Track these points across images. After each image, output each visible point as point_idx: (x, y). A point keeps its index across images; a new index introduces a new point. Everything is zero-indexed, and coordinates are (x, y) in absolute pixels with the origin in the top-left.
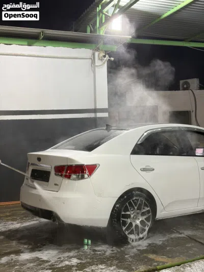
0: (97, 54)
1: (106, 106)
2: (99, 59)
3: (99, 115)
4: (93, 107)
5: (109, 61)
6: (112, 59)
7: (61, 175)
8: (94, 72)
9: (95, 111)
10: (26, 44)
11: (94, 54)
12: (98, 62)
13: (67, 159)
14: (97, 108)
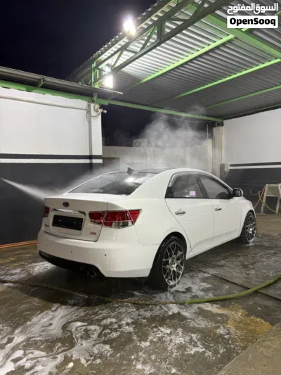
0: (92, 105)
1: (100, 153)
2: (95, 110)
3: (95, 161)
4: (88, 154)
5: (103, 113)
6: (105, 111)
7: (100, 223)
8: (90, 122)
9: (91, 157)
10: (25, 89)
11: (89, 106)
12: (93, 113)
13: (107, 204)
14: (93, 154)
